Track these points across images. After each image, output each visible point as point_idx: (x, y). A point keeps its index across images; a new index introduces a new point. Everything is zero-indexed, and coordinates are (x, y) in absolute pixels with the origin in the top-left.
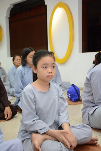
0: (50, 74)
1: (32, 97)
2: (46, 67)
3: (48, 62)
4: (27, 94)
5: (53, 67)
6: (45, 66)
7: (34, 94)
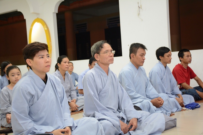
0: (17, 79)
1: (7, 94)
2: (13, 76)
3: (14, 72)
4: (3, 92)
5: (18, 75)
6: (13, 74)
7: (8, 92)
